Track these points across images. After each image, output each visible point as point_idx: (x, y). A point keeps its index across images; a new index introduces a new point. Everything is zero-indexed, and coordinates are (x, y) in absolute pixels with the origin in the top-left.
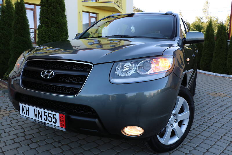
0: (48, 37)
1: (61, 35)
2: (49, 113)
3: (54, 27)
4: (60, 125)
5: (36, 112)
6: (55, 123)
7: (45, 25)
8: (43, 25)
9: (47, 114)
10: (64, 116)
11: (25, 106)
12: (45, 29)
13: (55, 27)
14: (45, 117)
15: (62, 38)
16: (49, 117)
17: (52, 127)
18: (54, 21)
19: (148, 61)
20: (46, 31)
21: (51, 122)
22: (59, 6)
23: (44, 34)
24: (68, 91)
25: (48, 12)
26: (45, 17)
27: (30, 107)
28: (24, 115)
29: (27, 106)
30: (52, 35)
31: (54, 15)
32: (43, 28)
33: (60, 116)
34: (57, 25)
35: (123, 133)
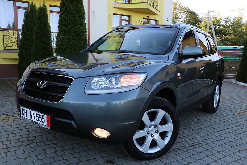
0: (66, 46)
1: (79, 44)
2: (40, 115)
3: (71, 35)
4: (47, 124)
5: (31, 113)
6: (44, 123)
7: (63, 33)
8: (61, 33)
9: (38, 116)
10: (49, 117)
11: (24, 108)
12: (63, 37)
13: (73, 36)
14: (37, 118)
15: (80, 47)
16: (40, 118)
17: (42, 126)
18: (72, 30)
19: (118, 77)
20: (64, 39)
21: (41, 122)
22: (78, 14)
23: (62, 42)
24: (55, 99)
25: (66, 21)
26: (63, 25)
27: (27, 109)
28: (23, 116)
29: (26, 109)
30: (69, 43)
31: (72, 23)
32: (61, 36)
33: (47, 117)
34: (75, 33)
35: (93, 134)
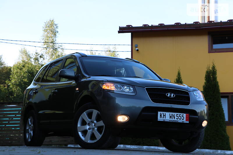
2: (180, 115)
4: (186, 120)
5: (171, 115)
6: (183, 119)
9: (178, 116)
10: (188, 115)
14: (177, 118)
17: (181, 122)
21: (181, 119)
28: (161, 119)
